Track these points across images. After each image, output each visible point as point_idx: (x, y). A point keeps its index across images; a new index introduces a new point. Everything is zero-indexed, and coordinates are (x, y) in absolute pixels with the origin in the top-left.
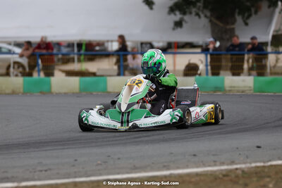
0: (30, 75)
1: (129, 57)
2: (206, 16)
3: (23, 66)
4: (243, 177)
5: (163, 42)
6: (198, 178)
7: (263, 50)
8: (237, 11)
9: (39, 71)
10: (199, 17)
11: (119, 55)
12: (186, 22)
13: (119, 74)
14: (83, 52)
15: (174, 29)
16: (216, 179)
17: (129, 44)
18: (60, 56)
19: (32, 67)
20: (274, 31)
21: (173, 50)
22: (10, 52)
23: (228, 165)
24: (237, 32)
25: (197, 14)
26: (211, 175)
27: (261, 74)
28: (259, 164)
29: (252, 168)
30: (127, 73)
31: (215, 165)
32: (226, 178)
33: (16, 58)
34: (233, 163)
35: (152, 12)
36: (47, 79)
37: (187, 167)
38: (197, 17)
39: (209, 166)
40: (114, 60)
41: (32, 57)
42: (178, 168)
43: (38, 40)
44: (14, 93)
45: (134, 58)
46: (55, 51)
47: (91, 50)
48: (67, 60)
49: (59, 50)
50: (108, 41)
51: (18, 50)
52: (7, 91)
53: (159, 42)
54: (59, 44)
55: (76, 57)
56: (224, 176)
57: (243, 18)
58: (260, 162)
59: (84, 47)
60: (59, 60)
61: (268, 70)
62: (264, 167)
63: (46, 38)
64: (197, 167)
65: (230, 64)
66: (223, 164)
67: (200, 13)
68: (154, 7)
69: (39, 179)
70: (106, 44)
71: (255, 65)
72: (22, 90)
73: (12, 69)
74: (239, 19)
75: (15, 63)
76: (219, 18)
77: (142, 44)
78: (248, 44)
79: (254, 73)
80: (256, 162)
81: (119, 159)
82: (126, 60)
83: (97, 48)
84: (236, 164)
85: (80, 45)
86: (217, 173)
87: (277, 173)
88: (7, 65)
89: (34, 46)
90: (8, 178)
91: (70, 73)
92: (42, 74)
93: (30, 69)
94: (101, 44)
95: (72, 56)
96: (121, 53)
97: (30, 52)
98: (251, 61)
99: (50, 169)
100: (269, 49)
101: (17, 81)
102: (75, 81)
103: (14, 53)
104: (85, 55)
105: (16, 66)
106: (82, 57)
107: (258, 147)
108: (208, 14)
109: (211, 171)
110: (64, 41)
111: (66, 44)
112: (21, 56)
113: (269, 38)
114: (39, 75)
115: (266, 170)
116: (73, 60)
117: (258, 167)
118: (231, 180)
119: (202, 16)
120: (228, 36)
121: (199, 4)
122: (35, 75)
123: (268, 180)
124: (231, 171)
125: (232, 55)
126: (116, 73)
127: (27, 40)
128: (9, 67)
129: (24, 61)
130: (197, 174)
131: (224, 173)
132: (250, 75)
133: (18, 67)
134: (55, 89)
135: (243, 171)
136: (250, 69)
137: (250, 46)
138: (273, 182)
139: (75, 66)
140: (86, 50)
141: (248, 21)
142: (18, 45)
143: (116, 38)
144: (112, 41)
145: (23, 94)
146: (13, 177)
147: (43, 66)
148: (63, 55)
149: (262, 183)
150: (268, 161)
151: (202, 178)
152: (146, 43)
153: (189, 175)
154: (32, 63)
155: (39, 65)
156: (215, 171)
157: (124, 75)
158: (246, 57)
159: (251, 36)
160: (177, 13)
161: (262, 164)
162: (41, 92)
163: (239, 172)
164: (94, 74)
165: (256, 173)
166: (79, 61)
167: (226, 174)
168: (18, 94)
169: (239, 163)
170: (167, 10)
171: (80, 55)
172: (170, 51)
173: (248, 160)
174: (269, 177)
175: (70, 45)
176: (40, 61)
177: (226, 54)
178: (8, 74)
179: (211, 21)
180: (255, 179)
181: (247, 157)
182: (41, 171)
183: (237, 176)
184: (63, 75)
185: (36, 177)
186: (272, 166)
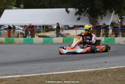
0: (26, 37)
1: (61, 31)
2: (88, 16)
3: (23, 34)
4: (100, 73)
5: (73, 25)
6: (84, 74)
7: (108, 28)
8: (98, 14)
9: (29, 36)
10: (85, 16)
11: (57, 30)
12: (81, 18)
13: (57, 37)
14: (44, 29)
15: (77, 21)
16: (91, 74)
17: (60, 26)
18: (36, 30)
19: (27, 34)
20: (111, 21)
21: (76, 28)
22: (19, 29)
23: (95, 69)
24: (99, 22)
25: (85, 15)
26: (89, 72)
27: (107, 37)
28: (106, 68)
29: (103, 69)
30: (60, 36)
31: (90, 69)
32: (94, 73)
33: (21, 31)
34: (97, 68)
35: (69, 14)
36: (32, 38)
37: (81, 69)
38: (84, 16)
39: (88, 69)
40: (55, 32)
41: (26, 31)
42: (77, 70)
43: (29, 25)
44: (20, 43)
45: (62, 31)
46: (35, 29)
47: (47, 28)
48: (39, 32)
49: (36, 28)
50: (53, 25)
51: (22, 28)
52: (18, 43)
53: (71, 25)
54: (36, 26)
55: (42, 31)
56: (93, 72)
57: (101, 17)
58: (106, 67)
59: (45, 27)
60: (36, 32)
61: (109, 35)
62: (107, 69)
63: (31, 24)
64: (84, 69)
65: (96, 33)
66: (93, 68)
67: (86, 15)
68: (69, 13)
69: (28, 74)
70: (53, 26)
71: (105, 33)
72: (23, 43)
73: (19, 35)
74: (99, 17)
75: (21, 33)
76: (92, 17)
77: (65, 26)
78: (102, 26)
79: (105, 36)
80: (104, 68)
81: (57, 67)
82: (59, 32)
83: (49, 27)
84: (98, 68)
85: (43, 27)
86: (91, 72)
87: (112, 71)
88: (18, 33)
89: (27, 27)
90: (18, 74)
91: (40, 36)
92: (30, 37)
93: (26, 35)
94: (51, 26)
95: (40, 30)
96: (58, 29)
97: (26, 29)
98: (103, 32)
99: (32, 71)
100: (110, 28)
101: (21, 39)
102: (42, 39)
103: (20, 29)
104: (45, 30)
105: (21, 34)
106: (44, 31)
107: (106, 62)
108: (88, 15)
109: (89, 71)
110: (38, 25)
111: (38, 26)
112: (23, 30)
113: (110, 24)
114: (29, 37)
115: (108, 70)
116: (41, 32)
117: (105, 69)
118: (96, 74)
119: (86, 16)
120: (95, 23)
121: (85, 12)
122: (28, 37)
123: (109, 74)
124: (96, 71)
125: (97, 30)
126: (56, 36)
127: (25, 25)
128: (18, 34)
129: (24, 32)
130: (84, 72)
131: (94, 71)
132: (103, 37)
133: (22, 34)
134: (34, 42)
135: (100, 71)
136: (103, 35)
137: (103, 27)
138: (111, 75)
139: (42, 34)
140: (46, 28)
141: (102, 18)
142: (22, 26)
143: (56, 24)
144: (55, 25)
145: (23, 44)
146: (19, 73)
147: (31, 34)
148: (37, 30)
149: (107, 75)
150: (109, 67)
151: (86, 73)
152: (67, 26)
153: (81, 72)
154: (26, 33)
155: (29, 34)
156: (90, 71)
157: (59, 37)
158: (102, 30)
159: (103, 23)
160: (78, 15)
161: (107, 68)
162: (30, 43)
163: (99, 71)
164: (48, 37)
165: (105, 72)
166: (43, 32)
167: (94, 72)
168: (21, 44)
169: (99, 68)
170: (74, 14)
171: (44, 30)
172: (75, 28)
173: (102, 67)
174: (109, 73)
175: (40, 26)
176: (29, 32)
177: (94, 30)
178: (18, 37)
179: (89, 18)
180: (104, 74)
181: (102, 66)
182: (29, 71)
183: (98, 73)
184: (38, 37)
185: (27, 73)
186: (110, 69)
